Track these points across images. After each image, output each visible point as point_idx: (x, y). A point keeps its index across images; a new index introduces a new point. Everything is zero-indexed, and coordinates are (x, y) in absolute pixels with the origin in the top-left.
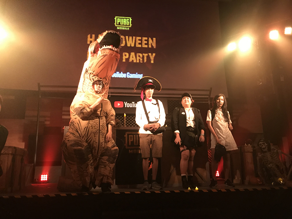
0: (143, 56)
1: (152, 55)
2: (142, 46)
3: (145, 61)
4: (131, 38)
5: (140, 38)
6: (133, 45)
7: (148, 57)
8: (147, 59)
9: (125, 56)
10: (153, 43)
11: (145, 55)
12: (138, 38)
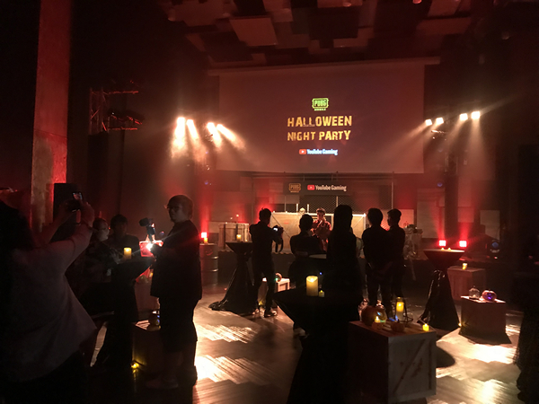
0: (338, 134)
1: (347, 132)
2: (338, 124)
3: (340, 138)
4: (327, 118)
5: (336, 117)
6: (329, 125)
8: (342, 136)
9: (322, 134)
10: (349, 121)
11: (341, 133)
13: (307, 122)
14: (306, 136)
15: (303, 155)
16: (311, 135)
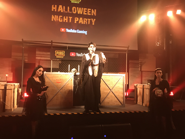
0: (88, 20)
1: (93, 20)
2: (87, 14)
3: (89, 23)
4: (80, 9)
5: (86, 9)
6: (81, 13)
7: (91, 21)
8: (90, 22)
9: (76, 20)
10: (94, 12)
12: (85, 9)
13: (66, 9)
14: (65, 19)
15: (63, 32)
16: (69, 19)
